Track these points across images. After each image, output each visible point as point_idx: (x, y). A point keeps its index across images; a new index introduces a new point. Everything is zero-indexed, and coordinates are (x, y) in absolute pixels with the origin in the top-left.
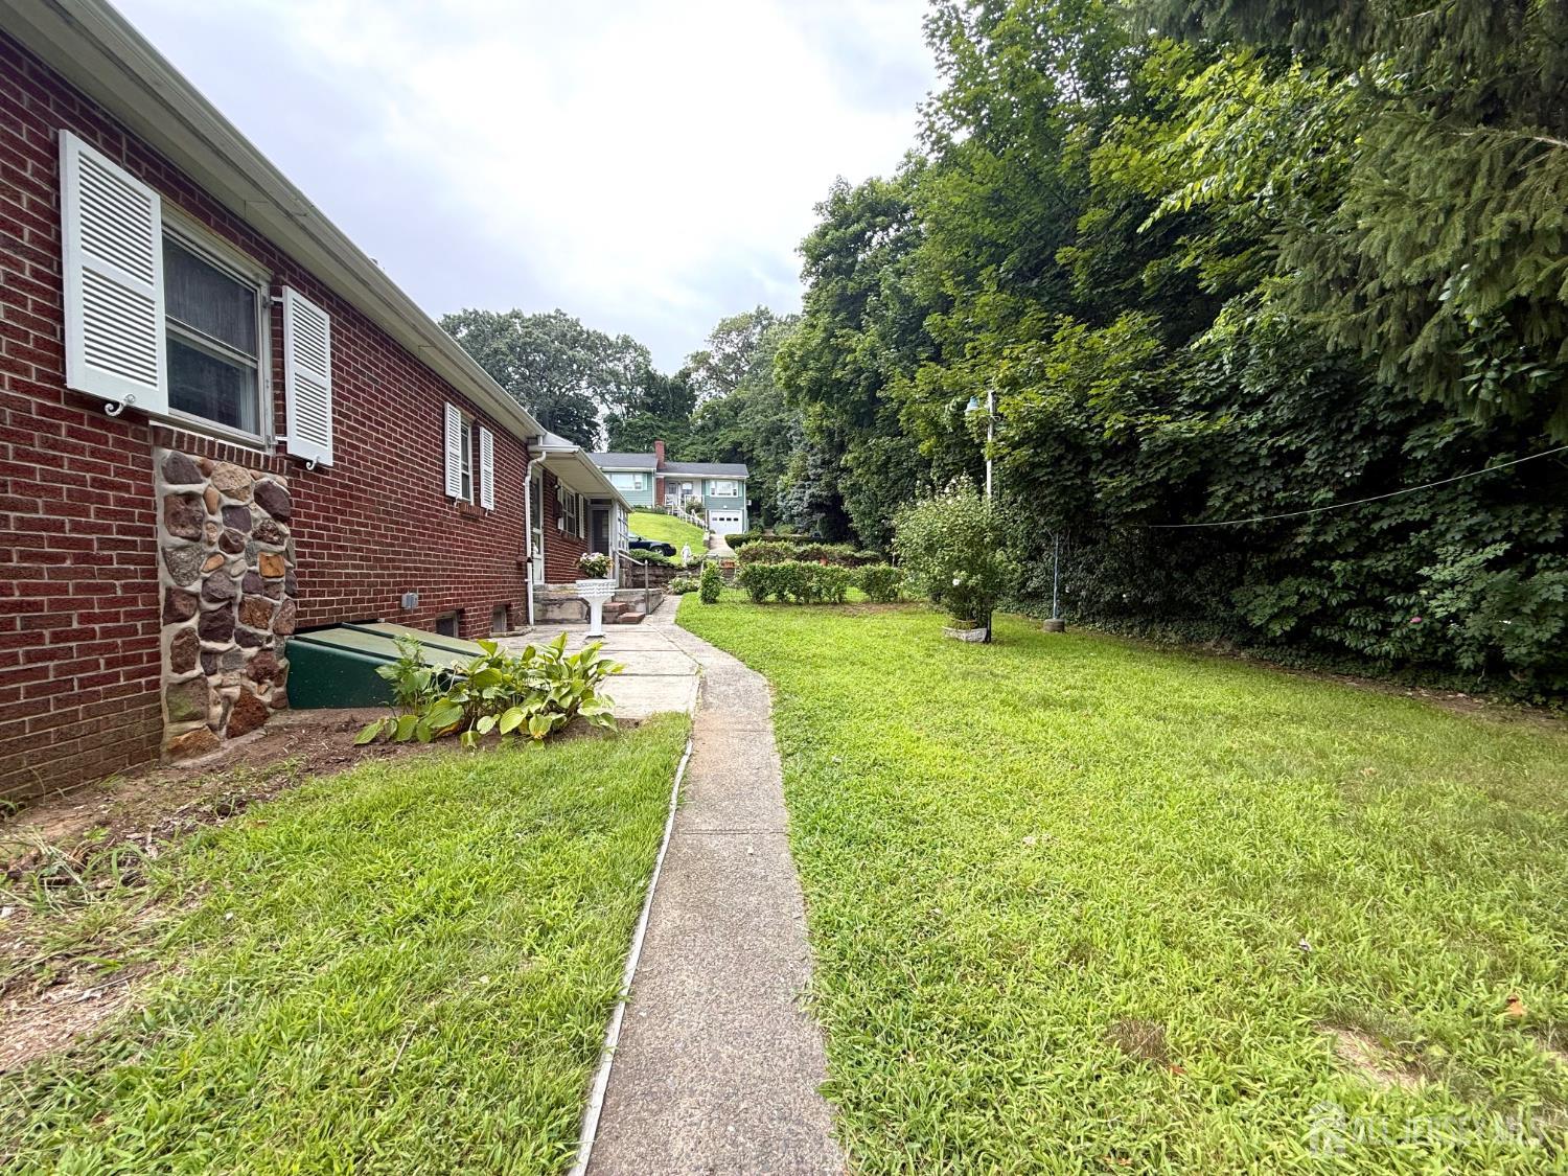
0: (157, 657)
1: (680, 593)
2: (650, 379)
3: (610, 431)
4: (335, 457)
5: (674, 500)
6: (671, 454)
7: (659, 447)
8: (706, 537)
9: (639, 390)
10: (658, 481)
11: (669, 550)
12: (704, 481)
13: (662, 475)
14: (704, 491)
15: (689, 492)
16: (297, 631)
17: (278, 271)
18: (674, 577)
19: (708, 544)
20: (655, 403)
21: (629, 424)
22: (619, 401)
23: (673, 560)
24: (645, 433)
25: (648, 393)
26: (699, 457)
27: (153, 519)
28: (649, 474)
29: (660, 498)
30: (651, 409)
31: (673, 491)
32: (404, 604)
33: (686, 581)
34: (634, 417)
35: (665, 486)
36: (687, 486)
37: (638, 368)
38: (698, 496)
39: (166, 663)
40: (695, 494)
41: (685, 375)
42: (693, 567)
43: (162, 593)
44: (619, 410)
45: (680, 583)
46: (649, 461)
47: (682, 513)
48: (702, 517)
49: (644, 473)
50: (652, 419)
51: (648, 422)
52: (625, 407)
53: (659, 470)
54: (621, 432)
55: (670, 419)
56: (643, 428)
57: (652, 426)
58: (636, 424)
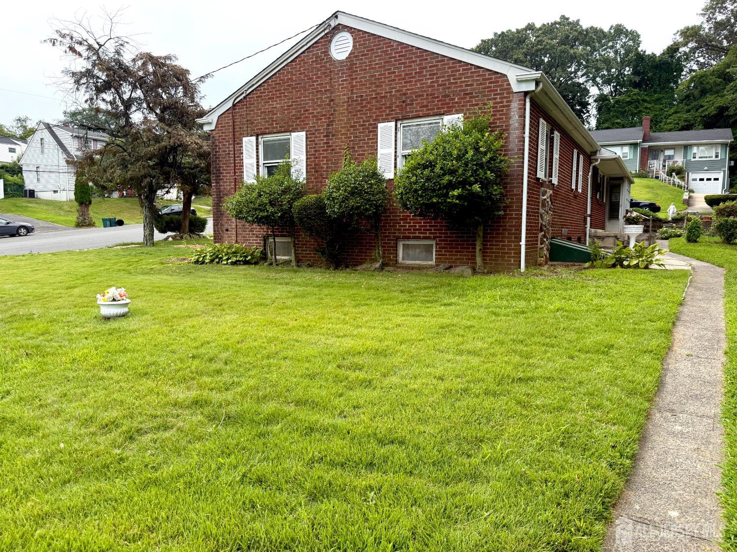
0: (537, 241)
1: (666, 238)
2: (641, 58)
3: (599, 109)
4: (558, 182)
5: (656, 165)
6: (656, 125)
7: (646, 119)
8: (686, 196)
9: (628, 71)
10: (643, 150)
11: (654, 208)
12: (686, 147)
13: (646, 145)
14: (685, 156)
15: (670, 157)
16: (552, 238)
17: (552, 126)
18: (661, 227)
19: (688, 203)
20: (642, 80)
21: (617, 102)
22: (607, 82)
23: (660, 215)
24: (631, 108)
25: (635, 73)
26: (682, 123)
27: (538, 206)
28: (634, 145)
29: (643, 163)
30: (636, 85)
31: (656, 157)
32: (563, 232)
33: (670, 230)
34: (620, 94)
35: (649, 153)
36: (668, 153)
37: (628, 51)
38: (679, 160)
39: (539, 242)
40: (675, 159)
41: (673, 50)
42: (678, 220)
43: (540, 225)
44: (607, 90)
45: (666, 232)
46: (636, 134)
47: (663, 175)
48: (683, 178)
49: (631, 144)
50: (638, 94)
51: (635, 97)
52: (614, 87)
53: (644, 141)
54: (609, 109)
55: (655, 92)
56: (629, 103)
57: (638, 101)
58: (623, 100)
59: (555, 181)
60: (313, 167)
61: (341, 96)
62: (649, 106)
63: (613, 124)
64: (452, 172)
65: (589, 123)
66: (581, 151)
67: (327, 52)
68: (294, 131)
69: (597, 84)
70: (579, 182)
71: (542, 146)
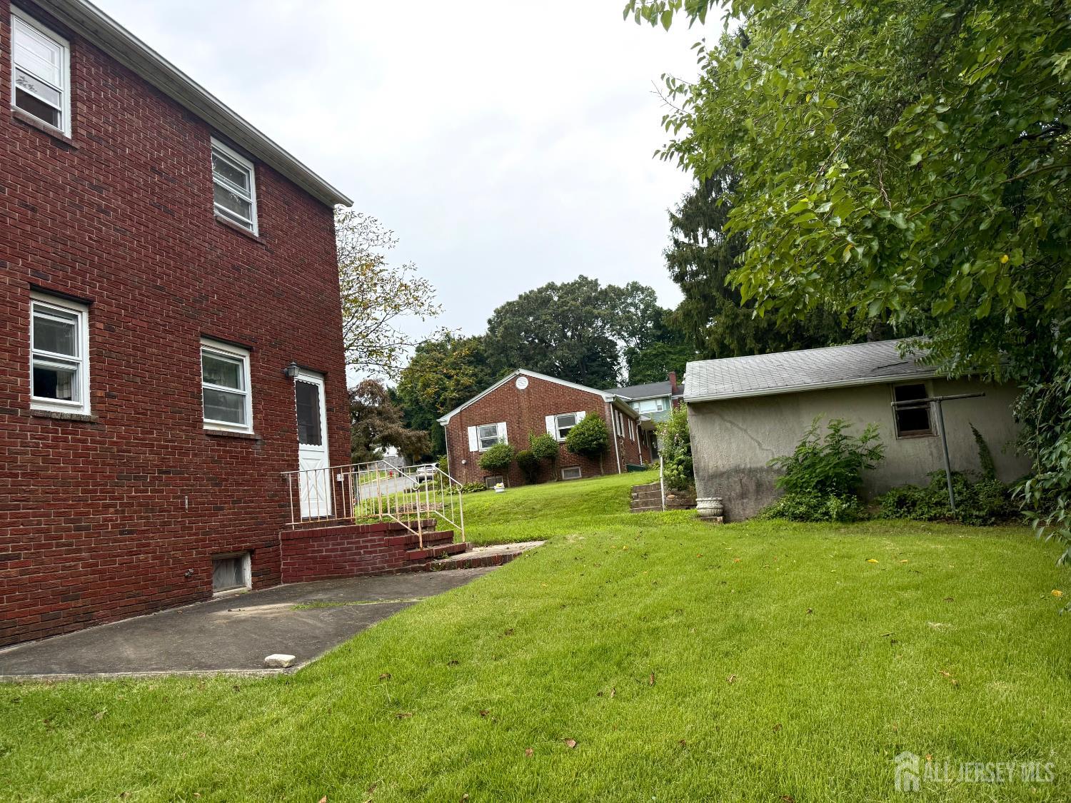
2: (659, 313)
3: (629, 362)
4: (626, 436)
7: (672, 374)
9: (650, 324)
10: (674, 404)
13: (676, 397)
21: (645, 354)
22: (632, 334)
24: (659, 360)
25: (656, 327)
27: (621, 447)
28: (666, 399)
30: (659, 338)
37: (647, 306)
39: (623, 462)
43: (623, 457)
44: (634, 342)
46: (666, 387)
49: (663, 398)
50: (663, 347)
51: (660, 350)
52: (639, 338)
53: (673, 394)
54: (638, 362)
55: (678, 344)
56: (656, 356)
57: (663, 353)
58: (650, 353)
59: (623, 436)
60: (512, 438)
61: (524, 404)
62: (674, 357)
63: (645, 376)
64: (592, 436)
65: (621, 374)
66: (631, 419)
67: (514, 385)
68: (499, 422)
69: (623, 338)
70: (633, 436)
71: (618, 422)
